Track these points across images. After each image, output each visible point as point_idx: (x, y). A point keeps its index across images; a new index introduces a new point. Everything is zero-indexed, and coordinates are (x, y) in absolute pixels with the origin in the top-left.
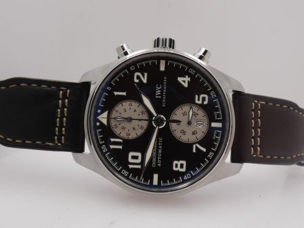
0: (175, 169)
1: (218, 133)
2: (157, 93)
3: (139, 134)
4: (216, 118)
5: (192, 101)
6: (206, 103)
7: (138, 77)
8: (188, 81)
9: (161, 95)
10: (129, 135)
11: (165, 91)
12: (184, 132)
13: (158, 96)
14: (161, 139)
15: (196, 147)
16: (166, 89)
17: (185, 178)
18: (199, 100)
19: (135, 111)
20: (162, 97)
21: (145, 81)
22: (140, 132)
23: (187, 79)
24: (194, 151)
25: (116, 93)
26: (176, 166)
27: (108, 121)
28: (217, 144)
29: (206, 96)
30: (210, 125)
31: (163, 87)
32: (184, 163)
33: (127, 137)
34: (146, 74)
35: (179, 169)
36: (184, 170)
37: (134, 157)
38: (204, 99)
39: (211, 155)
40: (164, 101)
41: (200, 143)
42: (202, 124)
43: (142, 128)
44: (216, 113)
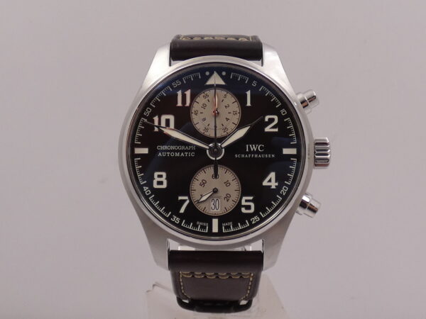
0: (156, 174)
1: (204, 227)
2: (252, 147)
3: (198, 127)
4: (224, 225)
5: (244, 193)
6: (243, 210)
7: (271, 120)
8: (271, 186)
9: (250, 152)
10: (196, 114)
11: (256, 156)
12: (204, 184)
13: (249, 147)
14: (192, 154)
15: (185, 201)
16: (258, 158)
17: (146, 188)
18: (246, 201)
19: (227, 119)
20: (248, 153)
21: (268, 129)
22: (200, 127)
23: (274, 185)
24: (180, 198)
25: (249, 93)
26: (160, 176)
27: (211, 86)
28: (190, 227)
29: (252, 210)
30: (215, 217)
31: (261, 153)
32: (164, 186)
33: (193, 111)
34: (276, 130)
35: (157, 179)
36: (156, 186)
37: (168, 121)
38: (248, 207)
39: (176, 219)
40: (243, 156)
41: (191, 205)
42: (215, 207)
43: (206, 129)
44: (231, 224)
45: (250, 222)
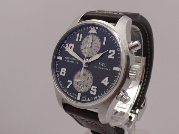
0: (62, 69)
1: (74, 96)
2: (102, 64)
3: (82, 51)
4: (82, 97)
7: (112, 53)
8: (104, 84)
10: (83, 45)
11: (102, 68)
12: (79, 77)
14: (77, 63)
15: (69, 83)
16: (103, 70)
17: (58, 74)
18: (93, 88)
19: (94, 49)
20: (99, 66)
21: (110, 57)
22: (83, 51)
23: (106, 83)
24: (69, 81)
25: (105, 38)
27: (92, 34)
28: (70, 95)
29: (95, 94)
30: (80, 93)
31: (104, 67)
32: (64, 75)
34: (113, 58)
35: (62, 71)
36: (61, 74)
37: (71, 47)
38: (93, 92)
39: (65, 90)
40: (97, 67)
41: (72, 85)
42: (82, 88)
43: (85, 53)
44: (85, 97)
45: (93, 99)
